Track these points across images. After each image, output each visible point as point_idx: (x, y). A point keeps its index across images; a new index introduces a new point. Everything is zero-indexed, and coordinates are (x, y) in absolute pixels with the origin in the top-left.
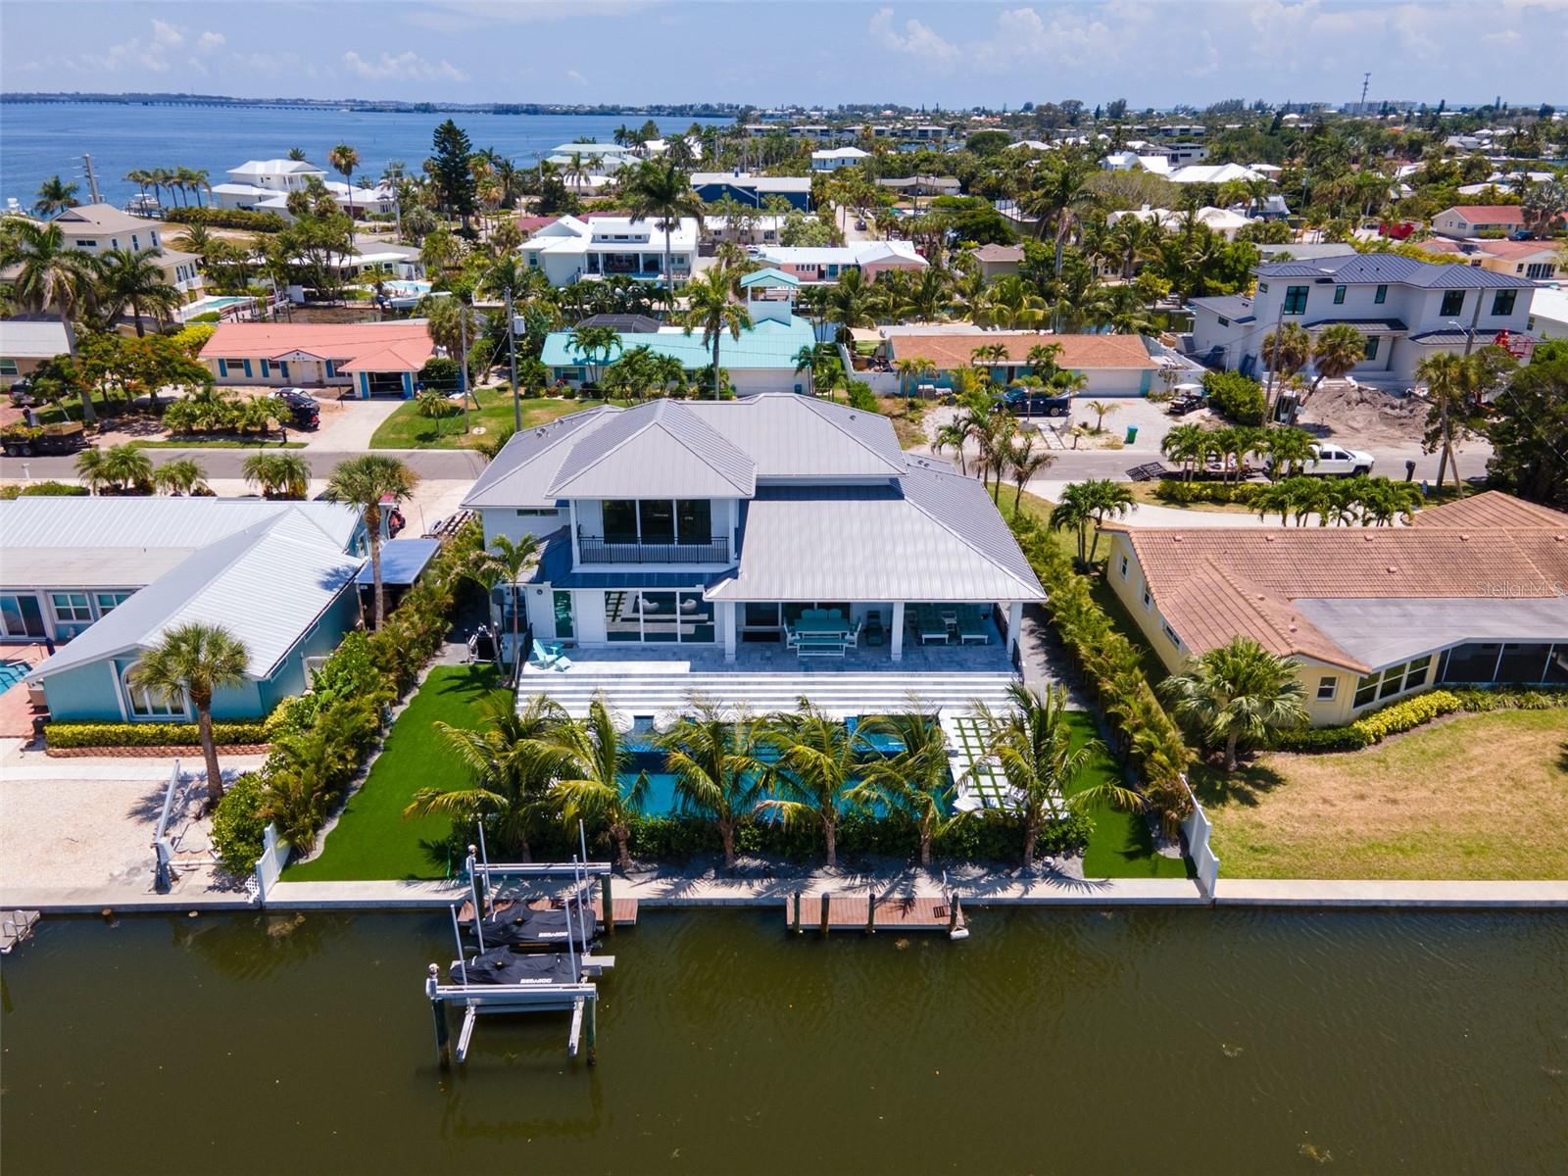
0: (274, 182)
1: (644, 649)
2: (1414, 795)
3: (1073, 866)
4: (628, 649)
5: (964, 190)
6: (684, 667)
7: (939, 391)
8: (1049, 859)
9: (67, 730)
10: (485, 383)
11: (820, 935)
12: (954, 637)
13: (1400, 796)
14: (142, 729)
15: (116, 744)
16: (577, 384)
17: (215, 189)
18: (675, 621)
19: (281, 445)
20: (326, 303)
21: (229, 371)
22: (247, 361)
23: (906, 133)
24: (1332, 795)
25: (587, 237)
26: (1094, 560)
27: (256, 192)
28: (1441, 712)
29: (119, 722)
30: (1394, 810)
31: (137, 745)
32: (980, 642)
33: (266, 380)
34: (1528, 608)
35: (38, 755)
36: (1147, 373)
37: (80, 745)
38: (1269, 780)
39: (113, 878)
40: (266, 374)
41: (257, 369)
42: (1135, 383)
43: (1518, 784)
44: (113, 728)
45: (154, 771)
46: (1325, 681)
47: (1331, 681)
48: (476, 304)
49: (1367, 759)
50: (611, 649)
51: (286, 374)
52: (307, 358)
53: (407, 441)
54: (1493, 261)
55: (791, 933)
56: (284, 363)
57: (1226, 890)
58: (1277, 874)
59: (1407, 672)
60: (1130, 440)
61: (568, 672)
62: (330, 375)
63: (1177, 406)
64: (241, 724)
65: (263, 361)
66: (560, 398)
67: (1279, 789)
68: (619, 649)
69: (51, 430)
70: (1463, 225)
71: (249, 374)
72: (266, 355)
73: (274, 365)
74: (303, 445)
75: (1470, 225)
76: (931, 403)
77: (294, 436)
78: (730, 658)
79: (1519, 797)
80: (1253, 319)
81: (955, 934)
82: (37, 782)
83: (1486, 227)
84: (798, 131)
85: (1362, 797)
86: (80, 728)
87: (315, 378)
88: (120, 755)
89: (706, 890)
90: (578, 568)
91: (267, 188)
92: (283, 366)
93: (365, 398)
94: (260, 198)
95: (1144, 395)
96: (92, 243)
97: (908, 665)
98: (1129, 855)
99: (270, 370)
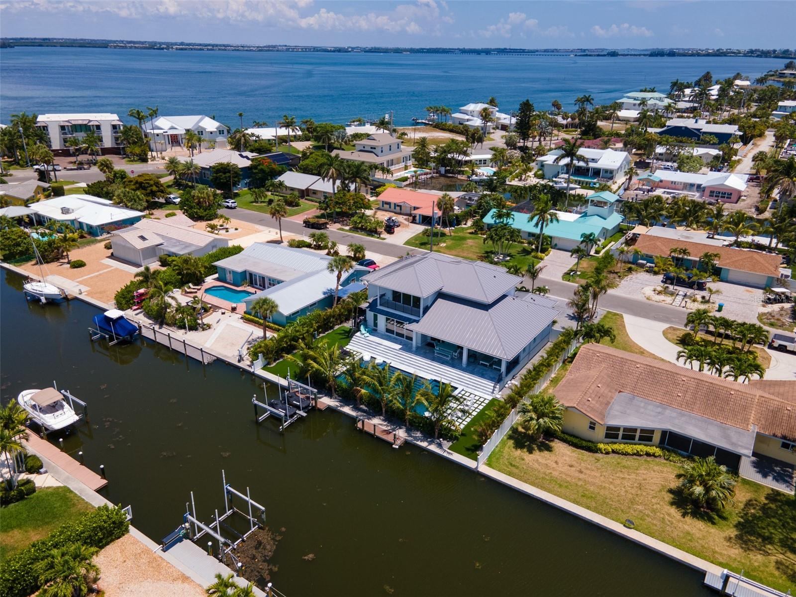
0: (475, 114)
3: (447, 444)
4: (390, 336)
6: (398, 347)
7: (649, 265)
8: (441, 440)
11: (362, 431)
17: (453, 115)
18: (403, 330)
19: (378, 238)
21: (385, 205)
22: (391, 203)
24: (561, 461)
27: (467, 117)
30: (577, 474)
33: (395, 210)
34: (723, 429)
35: (242, 321)
36: (770, 279)
37: (249, 321)
40: (395, 208)
41: (393, 206)
42: (763, 282)
44: (255, 319)
46: (591, 423)
47: (594, 424)
49: (593, 457)
50: (385, 335)
51: (401, 209)
52: (407, 205)
53: (417, 244)
55: (355, 428)
58: (510, 474)
59: (638, 433)
60: (720, 310)
61: (367, 338)
64: (280, 326)
65: (395, 204)
67: (548, 453)
68: (388, 336)
69: (317, 221)
71: (390, 207)
72: (395, 202)
73: (398, 206)
74: (385, 239)
76: (639, 270)
77: (385, 235)
78: (414, 350)
79: (633, 490)
82: (237, 327)
85: (572, 466)
87: (409, 212)
89: (347, 410)
90: (379, 307)
91: (472, 116)
92: (400, 206)
93: (418, 223)
94: (468, 120)
95: (763, 288)
98: (468, 449)
99: (397, 208)
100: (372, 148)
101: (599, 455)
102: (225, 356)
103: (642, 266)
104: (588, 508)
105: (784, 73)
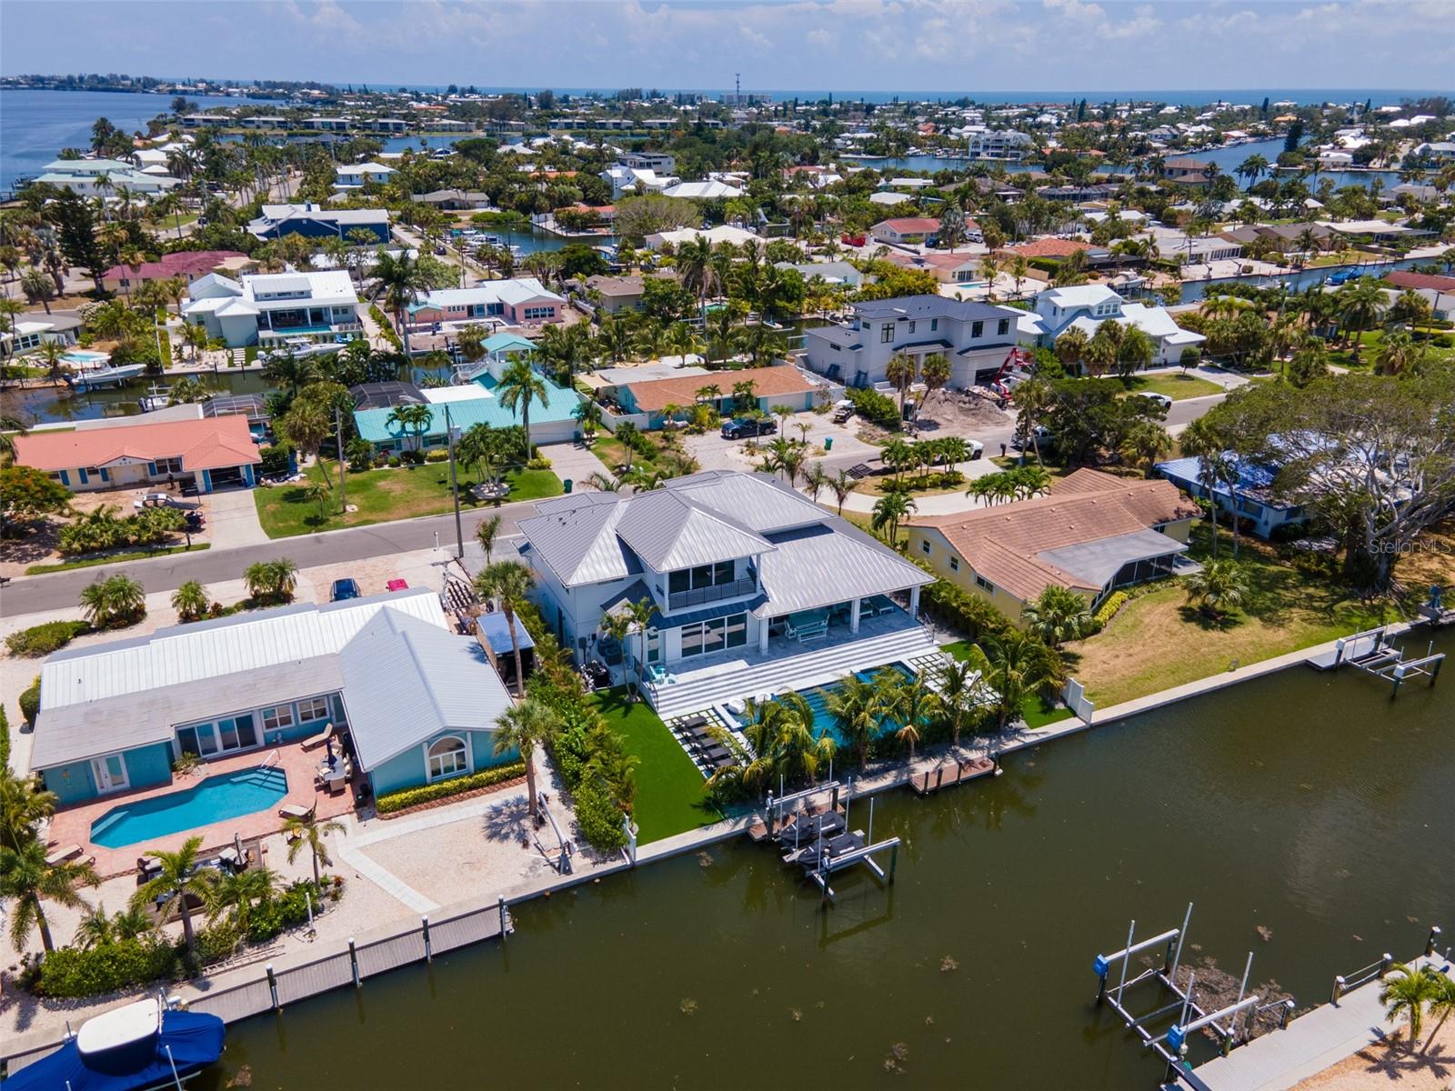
1: (706, 658)
2: (1136, 649)
3: (1022, 725)
4: (697, 659)
5: (493, 203)
6: (741, 664)
9: (397, 798)
12: (875, 611)
15: (428, 800)
16: (394, 455)
19: (188, 549)
22: (64, 473)
23: (368, 126)
24: (1105, 658)
28: (1122, 602)
29: (425, 785)
30: (1133, 660)
31: (443, 796)
33: (85, 486)
36: (809, 395)
37: (404, 807)
38: (1073, 658)
40: (84, 480)
41: (75, 478)
42: (802, 402)
43: (1173, 634)
44: (428, 789)
45: (477, 808)
49: (1107, 635)
50: (685, 663)
51: (105, 478)
53: (300, 527)
54: (935, 270)
55: (922, 795)
56: (104, 471)
57: (1099, 716)
60: (828, 447)
61: (680, 682)
62: (153, 473)
63: (838, 417)
65: (81, 470)
66: (386, 467)
67: (1081, 661)
68: (691, 661)
70: (893, 234)
71: (66, 482)
73: (93, 471)
74: (207, 546)
75: (899, 234)
77: (193, 539)
78: (765, 652)
80: (859, 346)
81: (997, 773)
83: (908, 235)
85: (1117, 656)
86: (404, 795)
87: (139, 476)
88: (433, 806)
93: (207, 492)
97: (866, 634)
98: (1046, 712)
101: (1103, 632)
103: (676, 428)
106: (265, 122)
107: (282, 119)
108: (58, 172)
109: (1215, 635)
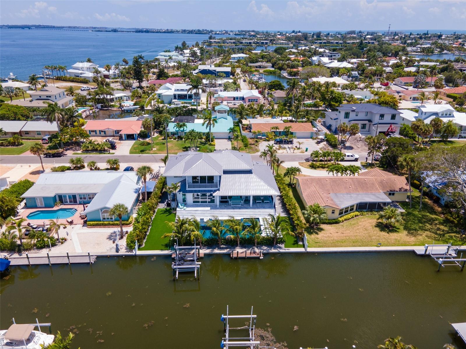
0: (85, 69)
1: (201, 205)
2: (347, 232)
3: (283, 246)
4: (197, 205)
5: (273, 67)
6: (209, 208)
7: (263, 137)
8: (278, 245)
9: (91, 223)
10: (153, 135)
11: (236, 258)
12: (263, 201)
13: (344, 232)
14: (105, 222)
15: (100, 225)
16: (176, 136)
17: (68, 71)
18: (206, 198)
19: (109, 153)
20: (106, 109)
21: (91, 133)
22: (96, 131)
23: (258, 43)
24: (332, 232)
25: (173, 90)
26: (294, 183)
27: (80, 72)
28: (356, 216)
29: (101, 221)
30: (343, 235)
31: (104, 225)
32: (268, 202)
33: (100, 135)
34: (374, 195)
35: (85, 228)
36: (312, 133)
37: (94, 226)
38: (322, 229)
39: (108, 250)
40: (100, 134)
41: (98, 133)
42: (309, 135)
43: (366, 230)
44: (100, 222)
45: (109, 231)
46: (333, 210)
47: (334, 210)
48: (145, 109)
49: (340, 225)
51: (105, 133)
52: (111, 130)
53: (138, 152)
54: (404, 96)
55: (232, 258)
56: (105, 131)
57: (309, 250)
58: (319, 247)
59: (349, 208)
60: (306, 151)
61: (186, 210)
62: (116, 134)
63: (318, 141)
64: (124, 221)
65: (100, 131)
66: (172, 139)
67: (323, 231)
68: (195, 205)
69: (57, 151)
70: (401, 82)
71: (96, 133)
72: (100, 129)
73: (102, 131)
74: (114, 153)
75: (403, 82)
76: (261, 141)
77: (112, 151)
78: (218, 207)
79: (366, 232)
80: (337, 119)
81: (261, 258)
82: (88, 233)
83: (407, 83)
84: (226, 42)
85: (337, 233)
86: (94, 222)
87: (112, 134)
88: (101, 227)
89: (216, 251)
90: (187, 189)
91: (83, 71)
92: (105, 132)
93: (125, 140)
94: (81, 74)
95: (311, 138)
96: (50, 97)
97: (253, 208)
98: (294, 244)
99: (101, 133)
100: (47, 97)
101: (341, 224)
102: (102, 253)
103: (261, 139)
104: (360, 246)
105: (211, 42)
106: (230, 42)
107: (234, 41)
108: (161, 55)
109: (383, 233)
